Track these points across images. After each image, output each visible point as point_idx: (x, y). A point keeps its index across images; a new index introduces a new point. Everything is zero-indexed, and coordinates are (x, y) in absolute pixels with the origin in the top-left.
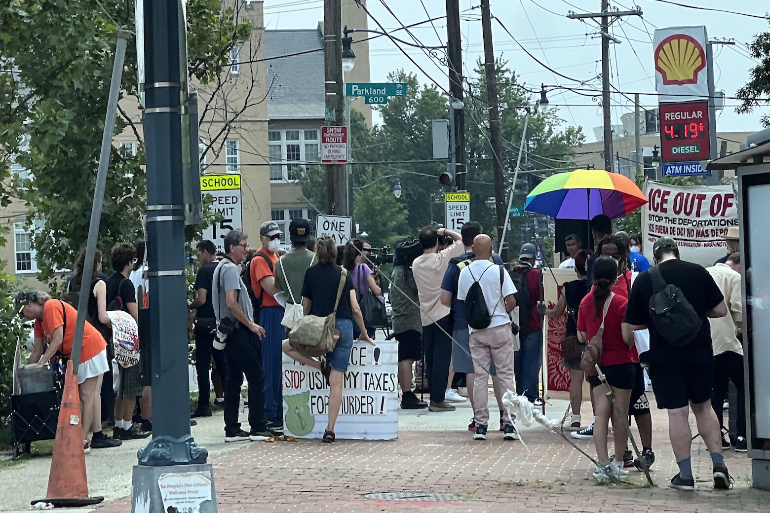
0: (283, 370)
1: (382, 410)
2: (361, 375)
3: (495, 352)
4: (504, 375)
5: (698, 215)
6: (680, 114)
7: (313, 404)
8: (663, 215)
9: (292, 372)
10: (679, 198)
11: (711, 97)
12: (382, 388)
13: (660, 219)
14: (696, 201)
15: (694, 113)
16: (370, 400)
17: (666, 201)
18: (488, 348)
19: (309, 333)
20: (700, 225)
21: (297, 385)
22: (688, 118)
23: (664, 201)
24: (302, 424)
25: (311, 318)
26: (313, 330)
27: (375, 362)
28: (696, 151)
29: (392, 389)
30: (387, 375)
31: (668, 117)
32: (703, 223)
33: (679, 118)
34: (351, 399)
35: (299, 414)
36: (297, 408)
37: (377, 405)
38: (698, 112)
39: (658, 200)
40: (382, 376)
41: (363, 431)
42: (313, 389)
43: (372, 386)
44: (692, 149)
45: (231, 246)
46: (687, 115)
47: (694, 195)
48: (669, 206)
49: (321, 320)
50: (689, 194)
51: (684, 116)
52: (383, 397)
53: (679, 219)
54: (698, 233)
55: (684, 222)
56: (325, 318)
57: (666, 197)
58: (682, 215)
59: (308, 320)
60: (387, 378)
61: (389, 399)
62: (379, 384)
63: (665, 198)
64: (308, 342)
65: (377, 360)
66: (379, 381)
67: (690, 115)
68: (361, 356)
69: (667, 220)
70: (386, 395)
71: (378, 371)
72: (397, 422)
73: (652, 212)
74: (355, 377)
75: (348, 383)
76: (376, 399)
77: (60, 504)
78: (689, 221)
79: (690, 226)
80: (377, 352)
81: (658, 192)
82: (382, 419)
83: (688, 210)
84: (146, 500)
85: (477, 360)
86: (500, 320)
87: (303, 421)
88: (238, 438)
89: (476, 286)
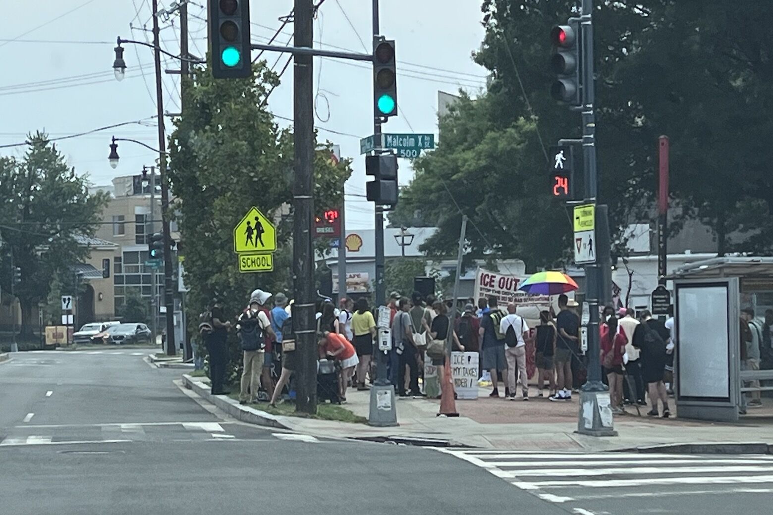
0: (425, 366)
1: (471, 385)
2: (462, 368)
3: (519, 359)
5: (515, 290)
8: (491, 288)
10: (502, 280)
12: (471, 375)
13: (489, 290)
14: (514, 283)
16: (466, 381)
17: (493, 281)
18: (515, 357)
23: (491, 281)
26: (439, 346)
28: (332, 231)
37: (469, 383)
39: (487, 280)
40: (472, 369)
41: (462, 395)
44: (329, 230)
45: (403, 305)
47: (512, 280)
48: (496, 284)
50: (508, 279)
53: (503, 292)
54: (516, 300)
55: (506, 293)
56: (443, 340)
57: (493, 279)
58: (504, 289)
62: (470, 373)
64: (436, 352)
65: (469, 362)
66: (470, 371)
68: (462, 360)
69: (494, 291)
70: (473, 378)
71: (469, 366)
72: (478, 392)
73: (483, 286)
74: (459, 369)
75: (455, 372)
76: (469, 380)
77: (449, 415)
78: (509, 294)
79: (510, 296)
80: (469, 357)
81: (488, 275)
82: (471, 389)
83: (508, 287)
84: (591, 403)
85: (510, 362)
86: (521, 343)
87: (434, 390)
88: (404, 397)
89: (511, 327)
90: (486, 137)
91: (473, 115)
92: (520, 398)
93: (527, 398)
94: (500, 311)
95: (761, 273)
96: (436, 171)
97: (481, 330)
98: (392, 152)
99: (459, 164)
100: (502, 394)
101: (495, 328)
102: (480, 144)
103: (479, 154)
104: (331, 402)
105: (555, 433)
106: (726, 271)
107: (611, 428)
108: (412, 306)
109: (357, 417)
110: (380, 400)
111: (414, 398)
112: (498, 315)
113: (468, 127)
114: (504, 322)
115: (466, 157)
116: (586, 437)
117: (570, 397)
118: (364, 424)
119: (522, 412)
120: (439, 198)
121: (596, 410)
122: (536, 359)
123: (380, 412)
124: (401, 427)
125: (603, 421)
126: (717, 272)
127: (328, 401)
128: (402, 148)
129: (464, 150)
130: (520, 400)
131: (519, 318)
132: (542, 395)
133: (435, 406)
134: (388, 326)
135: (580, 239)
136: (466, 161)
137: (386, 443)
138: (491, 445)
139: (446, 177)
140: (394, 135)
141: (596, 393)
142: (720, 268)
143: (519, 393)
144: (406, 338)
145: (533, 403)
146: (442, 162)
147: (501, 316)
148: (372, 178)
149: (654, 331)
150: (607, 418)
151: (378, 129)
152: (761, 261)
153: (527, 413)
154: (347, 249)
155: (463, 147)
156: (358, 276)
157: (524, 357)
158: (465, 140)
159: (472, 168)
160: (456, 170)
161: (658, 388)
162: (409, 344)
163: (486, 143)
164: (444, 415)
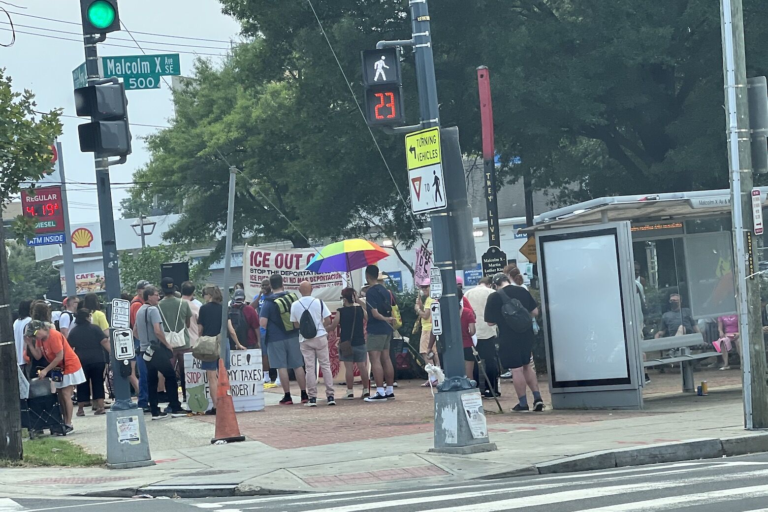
0: (185, 372)
1: (253, 392)
2: (239, 372)
3: (319, 352)
4: (326, 366)
5: (297, 268)
6: (38, 197)
7: (207, 392)
8: (265, 269)
9: (192, 373)
10: (279, 257)
11: (64, 183)
12: (253, 379)
13: (264, 271)
14: (295, 259)
15: (50, 195)
16: (246, 387)
17: (268, 260)
18: (314, 350)
19: (207, 347)
20: (300, 275)
21: (195, 381)
22: (45, 199)
23: (265, 260)
24: (200, 405)
25: (205, 338)
26: (209, 344)
27: (247, 363)
28: (53, 225)
29: (259, 379)
30: (256, 370)
31: (29, 200)
32: (303, 273)
33: (38, 200)
34: (233, 387)
35: (197, 399)
36: (196, 395)
37: (250, 389)
38: (53, 195)
39: (259, 259)
40: (253, 371)
41: (242, 406)
42: (207, 382)
43: (246, 378)
44: (50, 224)
45: (149, 296)
46: (44, 198)
47: (292, 256)
48: (271, 262)
49: (213, 339)
50: (287, 255)
51: (41, 199)
52: (254, 385)
53: (281, 272)
55: (286, 273)
56: (215, 337)
58: (284, 268)
59: (204, 339)
60: (256, 372)
61: (258, 385)
62: (251, 376)
63: (267, 257)
64: (206, 352)
65: (248, 362)
66: (250, 374)
67: (47, 198)
68: (238, 360)
69: (270, 272)
70: (256, 383)
71: (250, 368)
72: (263, 399)
73: (254, 267)
74: (235, 373)
75: (230, 377)
76: (250, 386)
77: (230, 440)
78: (290, 273)
79: (292, 276)
80: (249, 357)
81: (260, 253)
82: (254, 398)
83: (289, 265)
84: (453, 408)
85: (307, 358)
86: (322, 332)
87: (201, 403)
88: (159, 417)
89: (306, 313)
90: (236, 106)
91: (217, 85)
92: (324, 401)
93: (334, 402)
94: (288, 293)
95: (652, 215)
96: (177, 149)
97: (263, 321)
98: (116, 82)
99: (206, 138)
100: (296, 399)
101: (282, 316)
102: (230, 114)
103: (229, 125)
104: (52, 434)
105: (400, 454)
106: (611, 214)
107: (486, 440)
108: (162, 298)
109: (89, 456)
110: (122, 431)
111: (173, 417)
112: (286, 299)
113: (214, 98)
114: (296, 307)
115: (212, 129)
116: (448, 456)
117: (392, 395)
118: (100, 466)
119: (334, 424)
120: (184, 178)
121: (462, 417)
122: (340, 351)
123: (125, 448)
124: (158, 465)
125: (473, 432)
126: (599, 216)
127: (47, 432)
128: (132, 75)
129: (210, 123)
130: (323, 405)
131: (318, 301)
132: (352, 396)
133: (207, 428)
134: (127, 325)
135: (419, 179)
136: (212, 134)
137: (136, 499)
138: (306, 485)
139: (191, 154)
140: (117, 59)
141: (459, 392)
142: (603, 212)
143: (321, 396)
144: (154, 339)
145: (343, 408)
146: (184, 139)
147: (290, 300)
148: (87, 120)
149: (513, 301)
150: (479, 427)
151: (91, 52)
152: (657, 198)
153: (342, 425)
154: (73, 245)
155: (208, 119)
156: (92, 276)
157: (327, 349)
158: (211, 112)
159: (221, 141)
160: (202, 145)
161: (524, 373)
162: (160, 347)
163: (237, 113)
164: (222, 441)
